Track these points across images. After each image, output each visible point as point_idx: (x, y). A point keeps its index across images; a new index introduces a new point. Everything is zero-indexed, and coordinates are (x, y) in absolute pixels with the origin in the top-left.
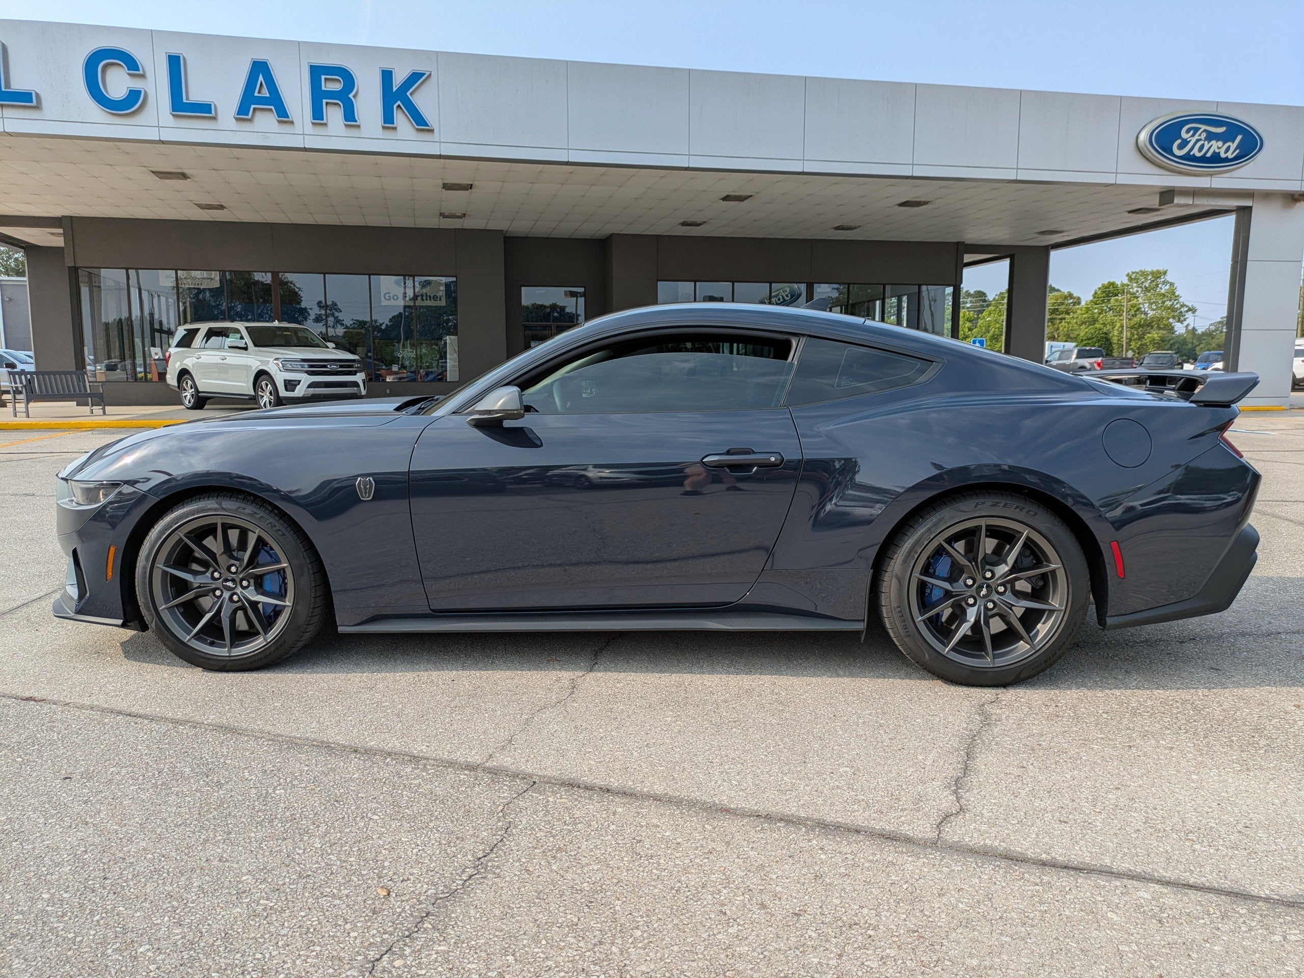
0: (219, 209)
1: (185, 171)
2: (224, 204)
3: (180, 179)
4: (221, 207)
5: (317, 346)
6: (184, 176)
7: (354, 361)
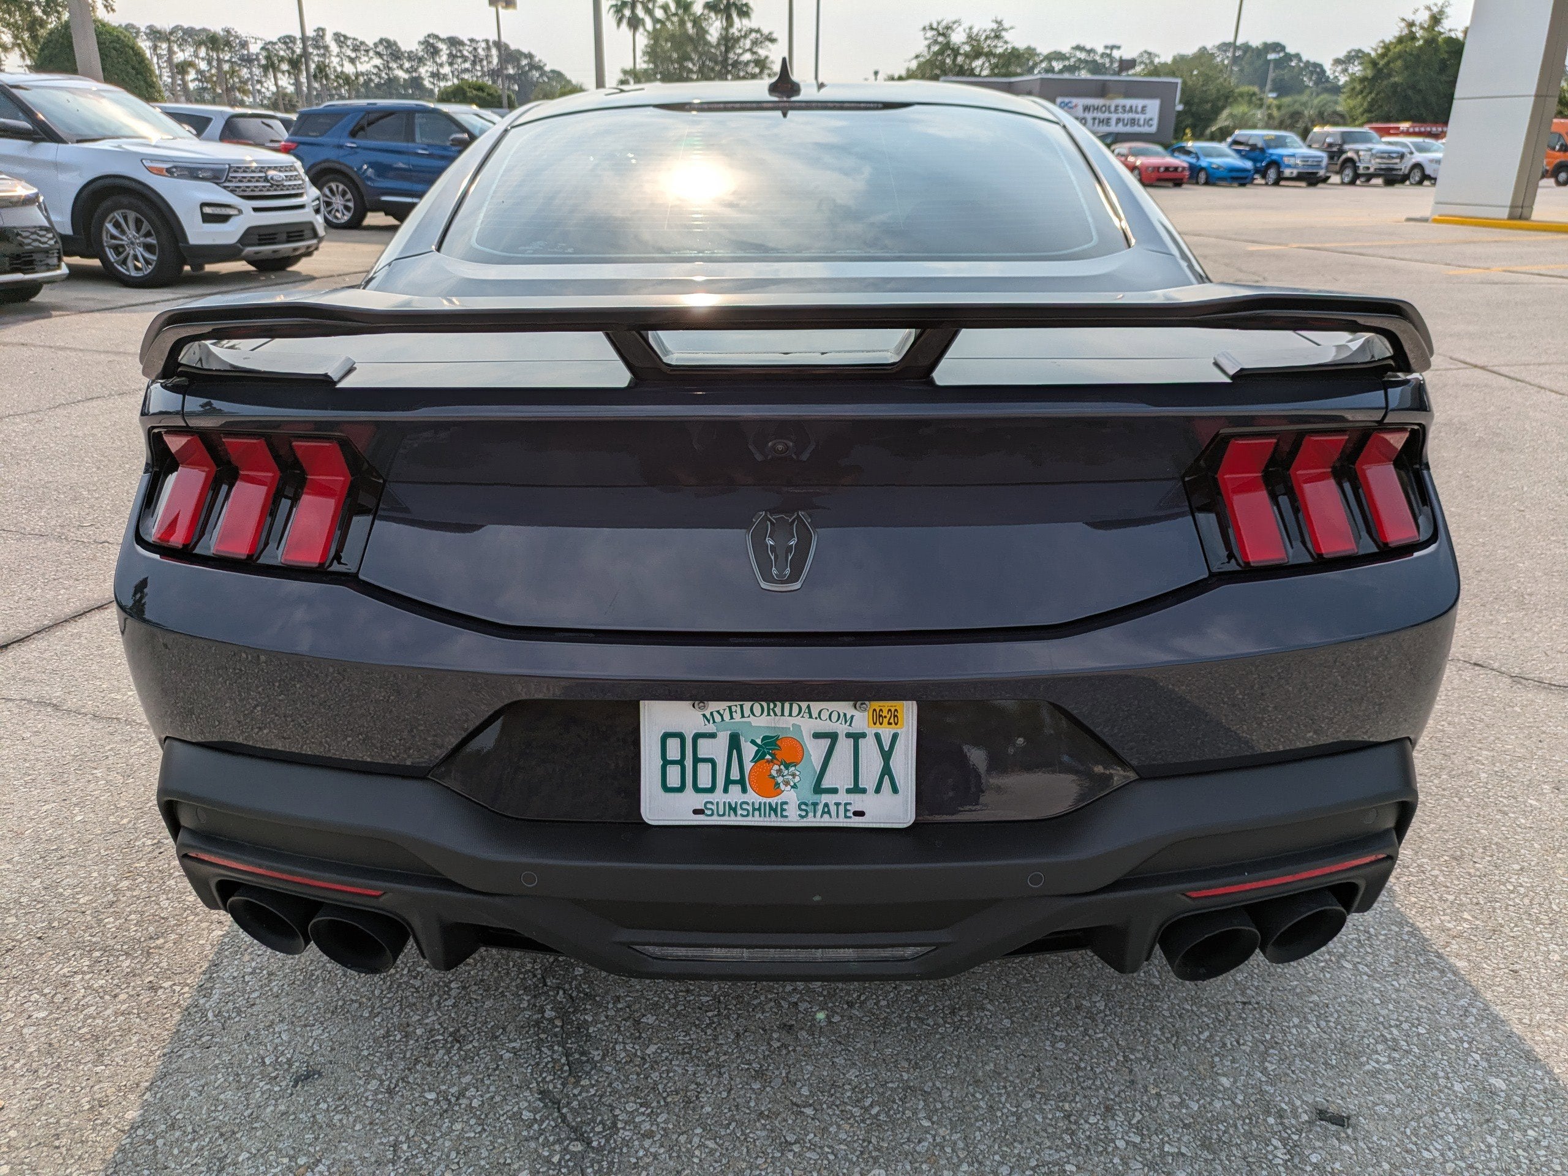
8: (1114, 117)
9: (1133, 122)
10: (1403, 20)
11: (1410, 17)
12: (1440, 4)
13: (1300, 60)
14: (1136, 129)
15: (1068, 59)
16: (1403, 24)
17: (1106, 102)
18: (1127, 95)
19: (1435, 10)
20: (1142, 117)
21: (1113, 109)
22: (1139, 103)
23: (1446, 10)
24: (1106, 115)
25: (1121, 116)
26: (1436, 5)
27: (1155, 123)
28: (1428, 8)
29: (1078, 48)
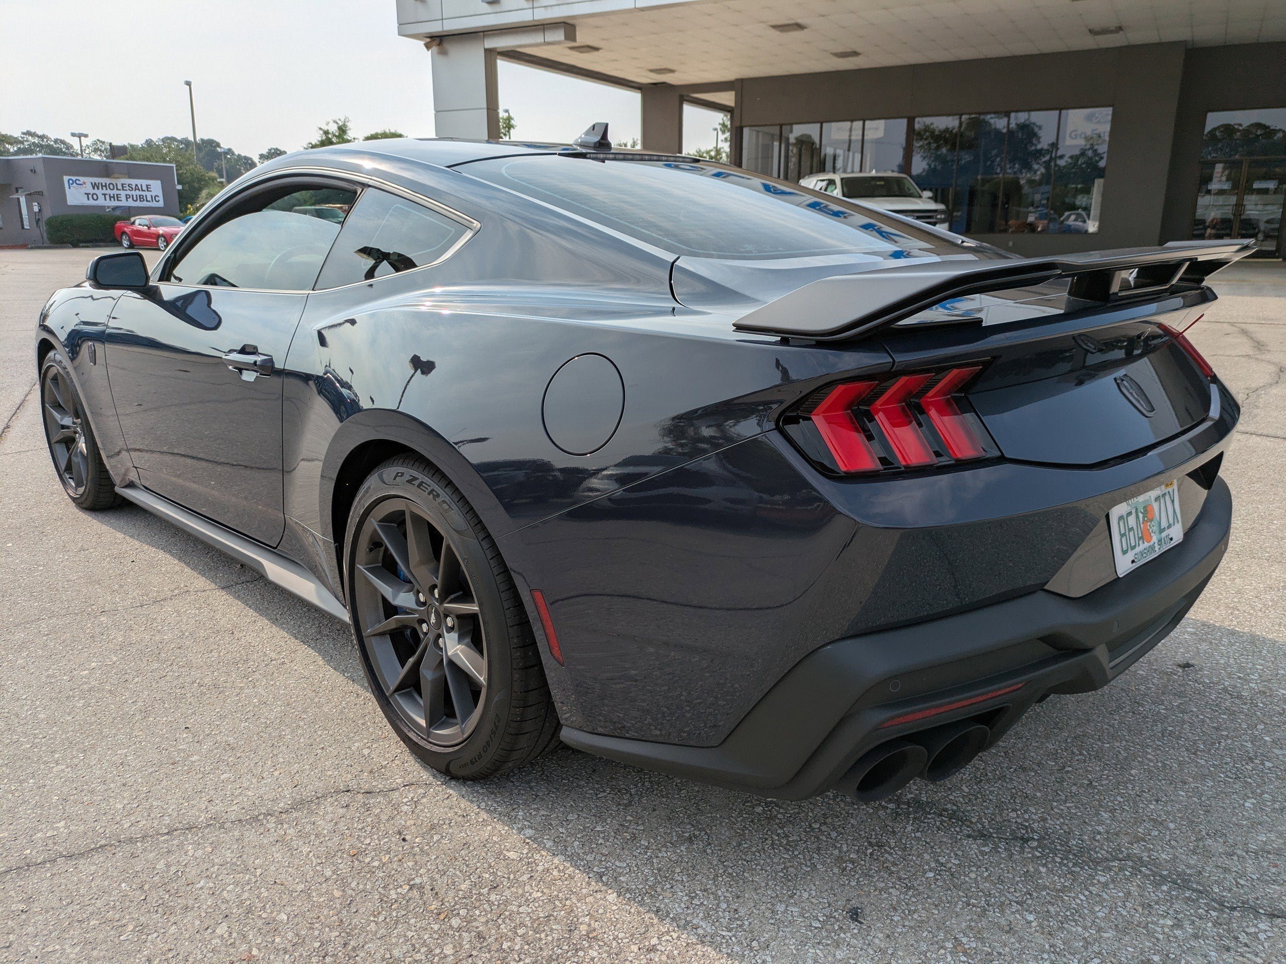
0: (854, 56)
1: (800, 21)
2: (858, 50)
3: (796, 30)
4: (855, 54)
5: (910, 195)
6: (799, 27)
7: (935, 211)
8: (123, 194)
9: (141, 198)
10: (320, 129)
11: (325, 128)
12: (343, 120)
13: (233, 154)
14: (145, 204)
15: (22, 143)
16: (321, 132)
17: (114, 181)
18: (131, 176)
19: (341, 124)
20: (149, 194)
21: (120, 187)
22: (144, 182)
23: (348, 124)
24: (115, 192)
25: (130, 193)
26: (340, 120)
27: (161, 198)
28: (335, 122)
29: (28, 133)
